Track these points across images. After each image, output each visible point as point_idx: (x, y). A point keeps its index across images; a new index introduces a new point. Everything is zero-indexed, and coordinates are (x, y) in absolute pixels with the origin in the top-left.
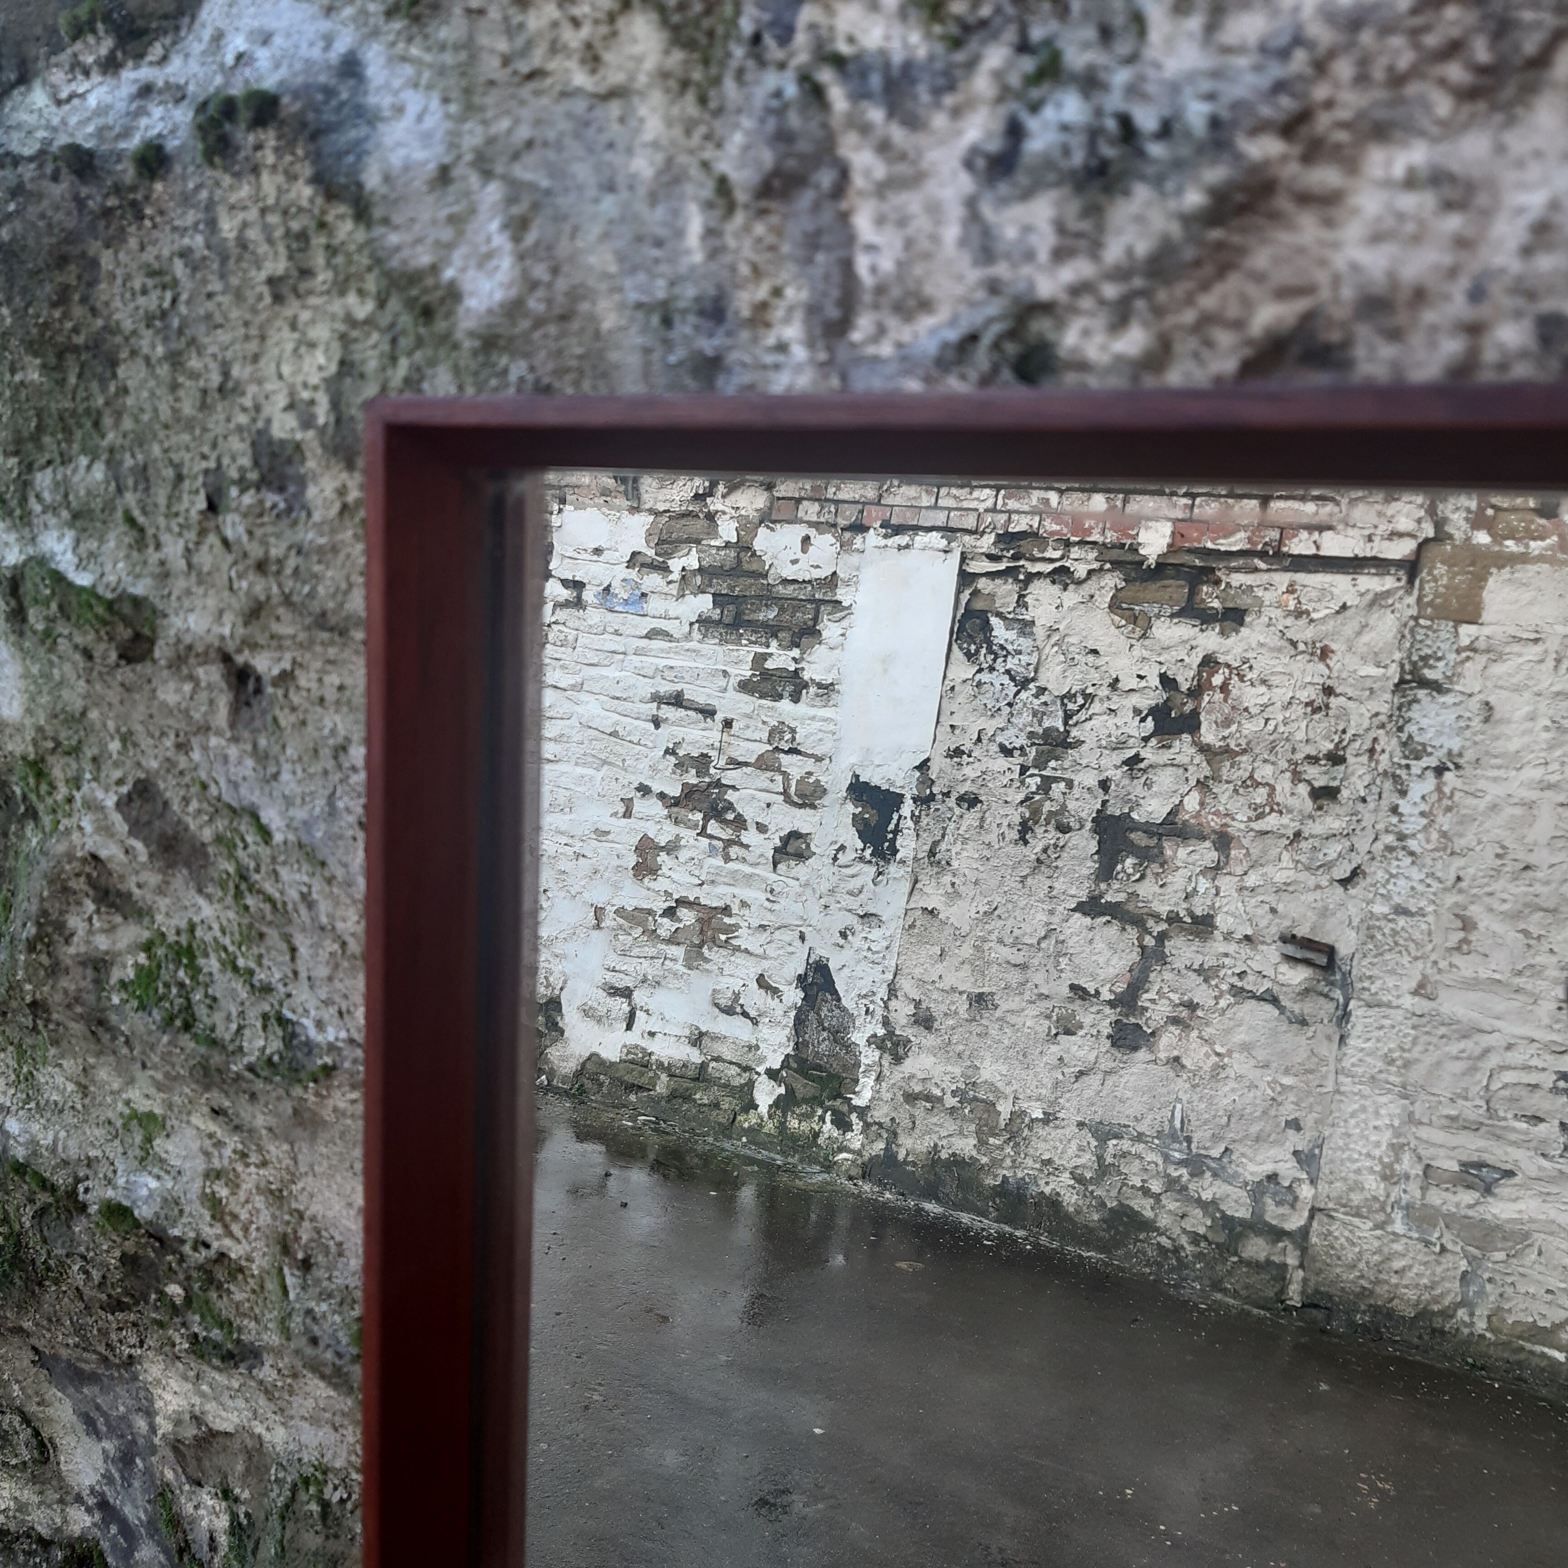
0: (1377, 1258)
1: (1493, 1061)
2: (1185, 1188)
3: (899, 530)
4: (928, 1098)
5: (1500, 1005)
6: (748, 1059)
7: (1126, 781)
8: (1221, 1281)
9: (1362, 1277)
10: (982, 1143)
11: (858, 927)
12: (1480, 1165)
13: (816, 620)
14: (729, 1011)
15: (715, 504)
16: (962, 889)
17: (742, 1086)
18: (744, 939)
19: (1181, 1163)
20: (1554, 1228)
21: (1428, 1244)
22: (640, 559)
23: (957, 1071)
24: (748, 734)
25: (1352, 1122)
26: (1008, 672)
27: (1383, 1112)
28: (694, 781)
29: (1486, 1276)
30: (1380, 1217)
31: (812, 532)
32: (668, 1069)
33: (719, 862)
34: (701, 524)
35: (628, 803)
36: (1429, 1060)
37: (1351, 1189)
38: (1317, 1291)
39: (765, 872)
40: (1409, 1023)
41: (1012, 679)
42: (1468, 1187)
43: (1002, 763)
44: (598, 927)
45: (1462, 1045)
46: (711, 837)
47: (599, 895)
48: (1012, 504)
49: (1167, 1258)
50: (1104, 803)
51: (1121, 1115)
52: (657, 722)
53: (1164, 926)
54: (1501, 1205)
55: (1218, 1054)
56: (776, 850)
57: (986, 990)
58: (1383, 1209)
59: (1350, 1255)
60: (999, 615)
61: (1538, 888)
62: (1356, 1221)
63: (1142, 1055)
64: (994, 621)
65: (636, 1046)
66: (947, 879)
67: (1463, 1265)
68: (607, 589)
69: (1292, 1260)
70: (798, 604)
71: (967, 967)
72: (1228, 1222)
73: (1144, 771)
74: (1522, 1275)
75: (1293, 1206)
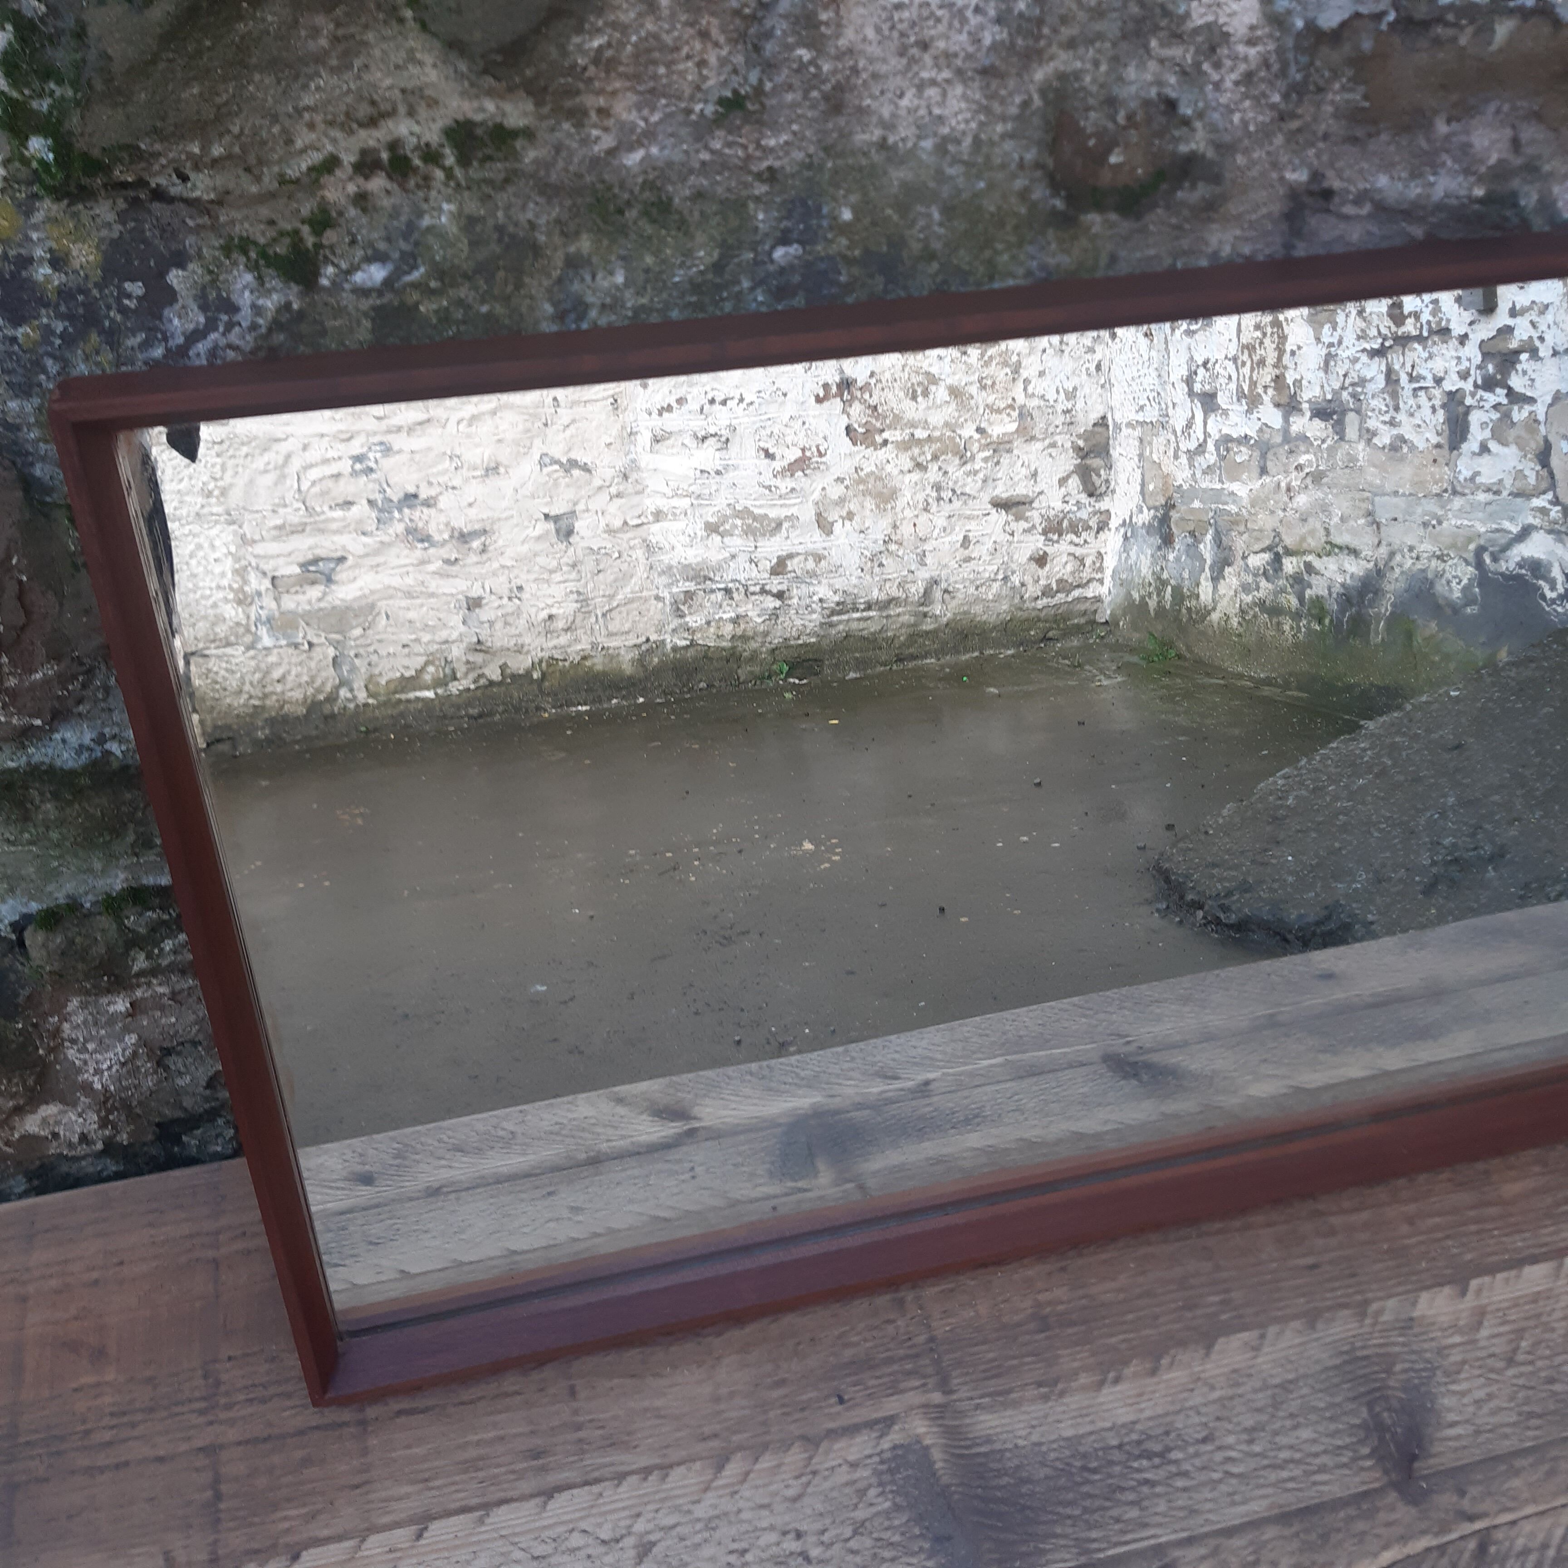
0: (257, 676)
1: (296, 464)
9: (251, 697)
12: (316, 561)
20: (391, 591)
21: (296, 646)
25: (193, 562)
27: (217, 543)
29: (352, 654)
30: (248, 639)
36: (241, 482)
37: (214, 624)
40: (213, 453)
45: (266, 457)
54: (344, 588)
58: (248, 631)
59: (233, 683)
62: (229, 650)
67: (331, 652)
74: (380, 641)
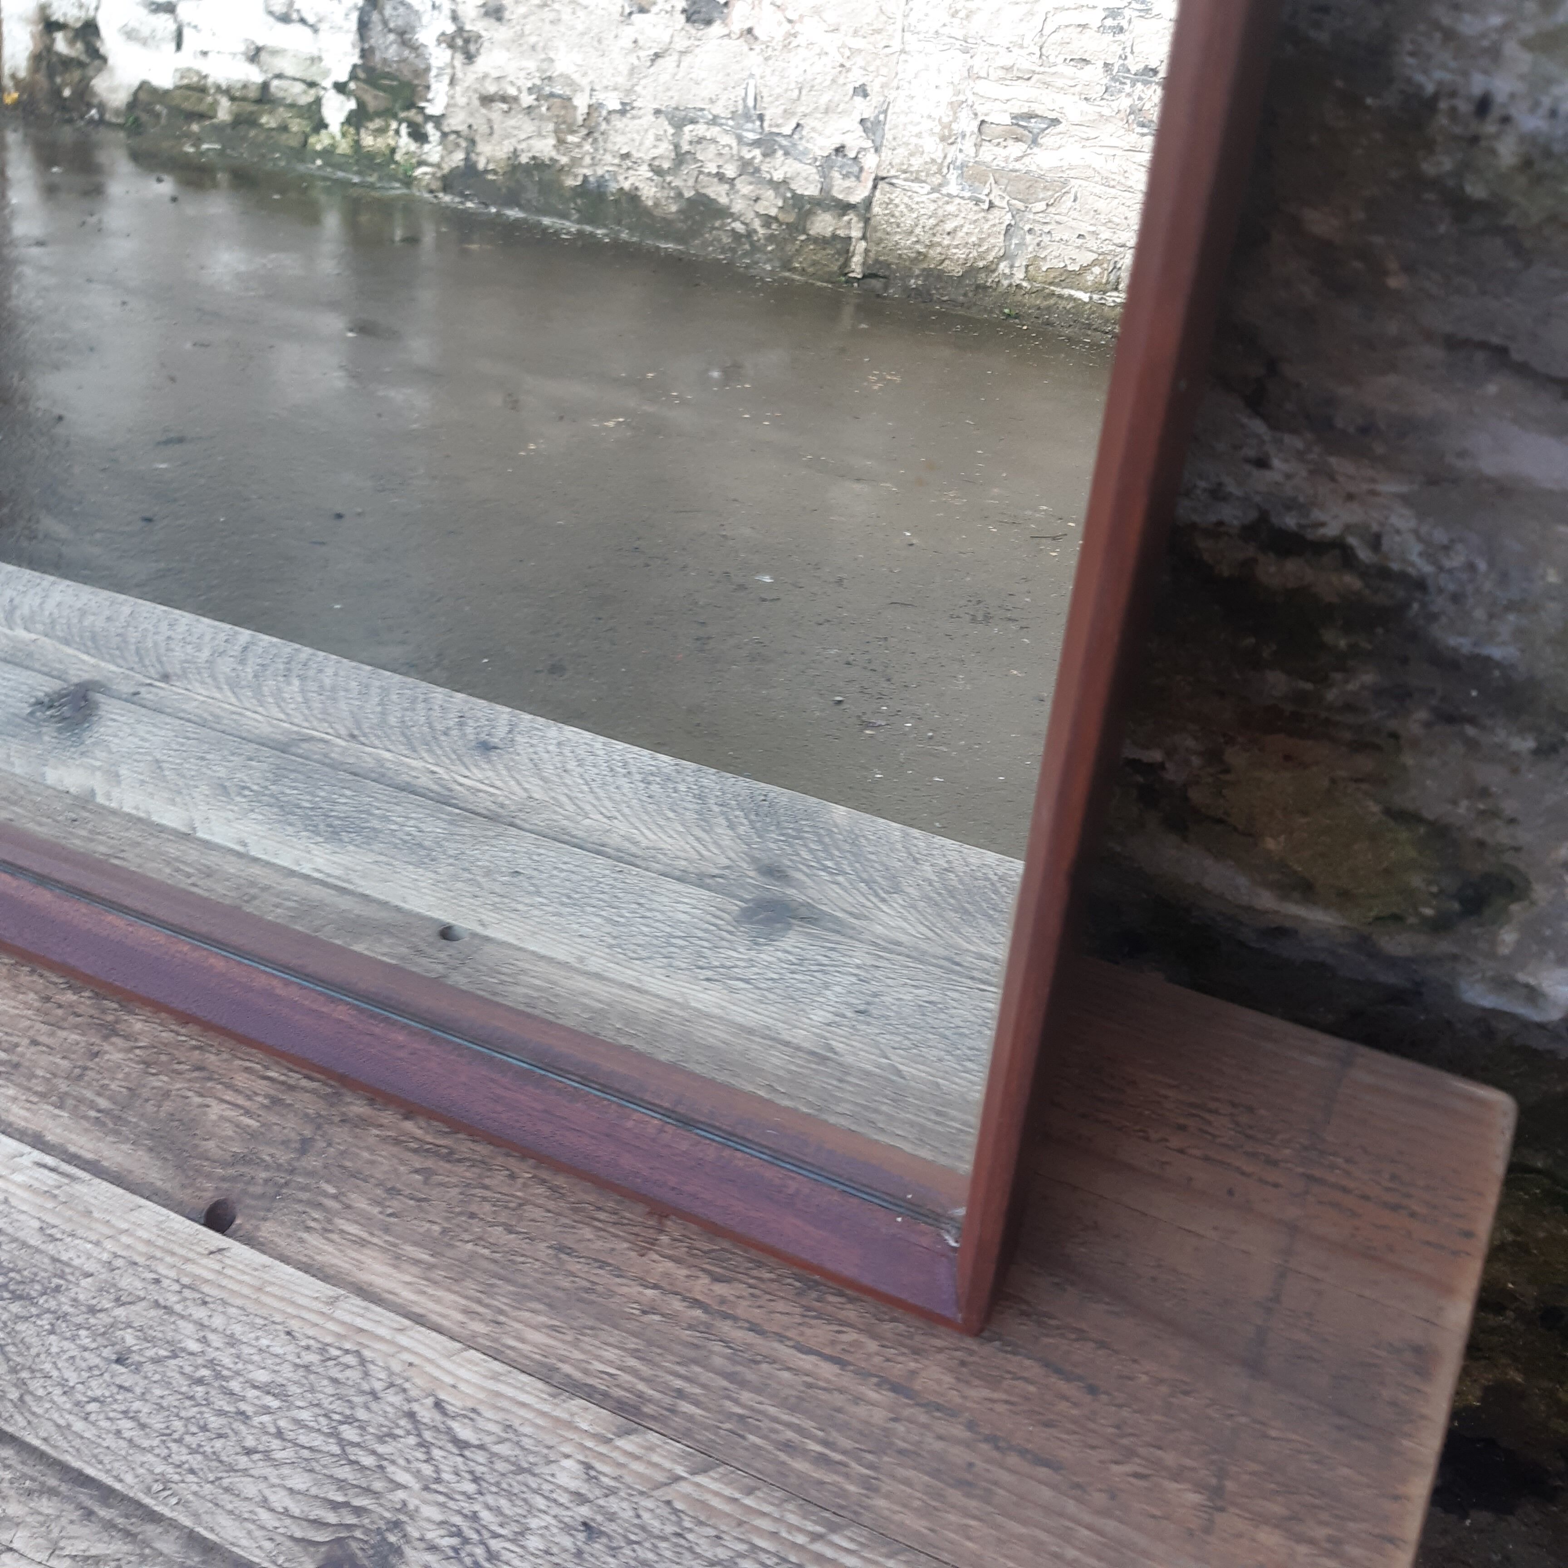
2: (757, 170)
4: (504, 99)
6: (311, 74)
8: (790, 261)
10: (561, 141)
14: (285, 19)
17: (310, 105)
19: (756, 143)
23: (531, 65)
32: (227, 92)
38: (877, 261)
42: (1017, 139)
49: (741, 244)
51: (695, 98)
55: (790, 21)
63: (717, 28)
65: (189, 70)
69: (856, 233)
72: (798, 199)
75: (858, 178)
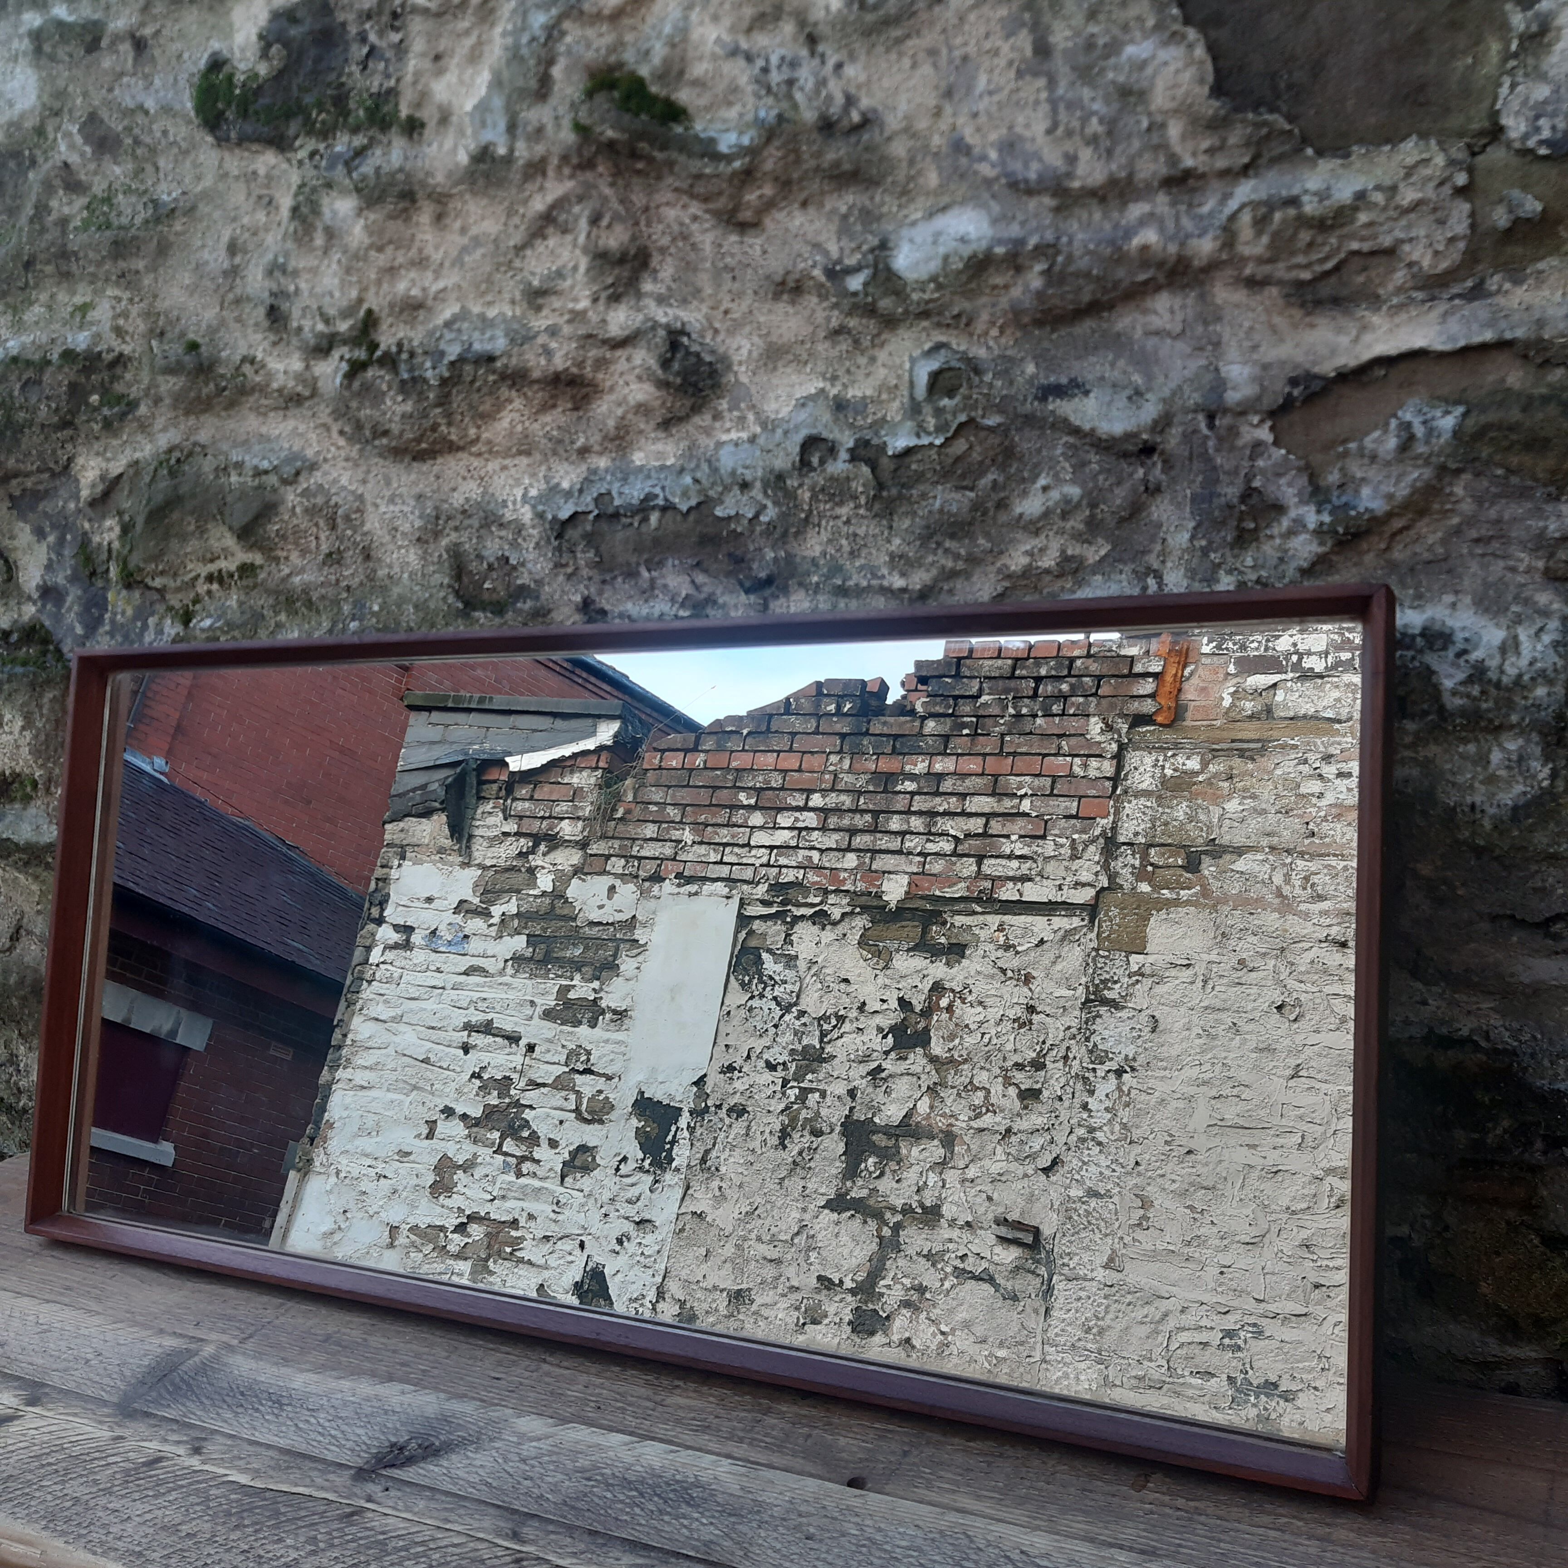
1: (1171, 1323)
3: (690, 880)
5: (1175, 1274)
7: (870, 1089)
11: (633, 1234)
13: (615, 956)
15: (536, 860)
16: (728, 1192)
18: (528, 1252)
22: (466, 906)
24: (548, 1057)
26: (775, 998)
27: (1081, 1377)
28: (495, 1102)
31: (618, 883)
33: (511, 1177)
34: (524, 876)
35: (432, 1125)
36: (1118, 1326)
39: (552, 1185)
40: (1102, 1293)
41: (778, 1004)
43: (767, 1076)
44: (391, 1246)
45: (1145, 1311)
46: (506, 1154)
47: (396, 1214)
48: (783, 861)
50: (852, 1109)
52: (466, 1049)
53: (899, 1217)
55: (943, 1335)
56: (564, 1163)
57: (744, 1286)
60: (769, 951)
61: (1200, 1170)
63: (879, 1339)
64: (765, 956)
66: (715, 1184)
68: (434, 932)
70: (600, 942)
71: (728, 1265)
73: (885, 1080)
